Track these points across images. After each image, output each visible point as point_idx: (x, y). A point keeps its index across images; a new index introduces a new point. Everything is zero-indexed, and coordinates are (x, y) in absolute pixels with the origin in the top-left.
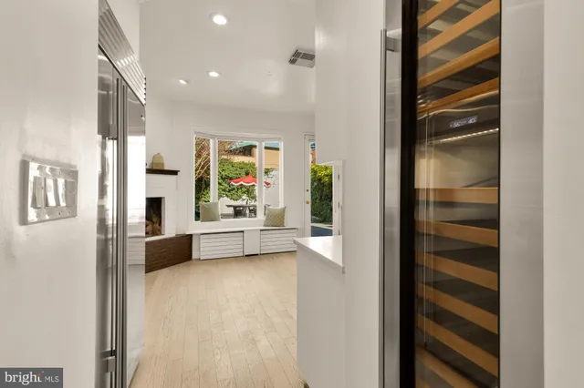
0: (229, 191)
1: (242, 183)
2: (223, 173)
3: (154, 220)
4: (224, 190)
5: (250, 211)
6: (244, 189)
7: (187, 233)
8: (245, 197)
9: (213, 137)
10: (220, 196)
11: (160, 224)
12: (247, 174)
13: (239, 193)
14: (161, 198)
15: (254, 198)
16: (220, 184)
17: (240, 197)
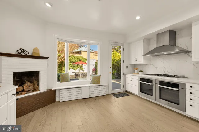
0: (73, 67)
1: (78, 64)
2: (71, 60)
3: (35, 83)
4: (71, 66)
5: (81, 74)
6: (78, 66)
7: (53, 89)
8: (79, 69)
9: (67, 41)
10: (70, 69)
11: (38, 85)
12: (80, 60)
13: (77, 68)
14: (38, 71)
15: (82, 69)
16: (69, 64)
17: (77, 69)
